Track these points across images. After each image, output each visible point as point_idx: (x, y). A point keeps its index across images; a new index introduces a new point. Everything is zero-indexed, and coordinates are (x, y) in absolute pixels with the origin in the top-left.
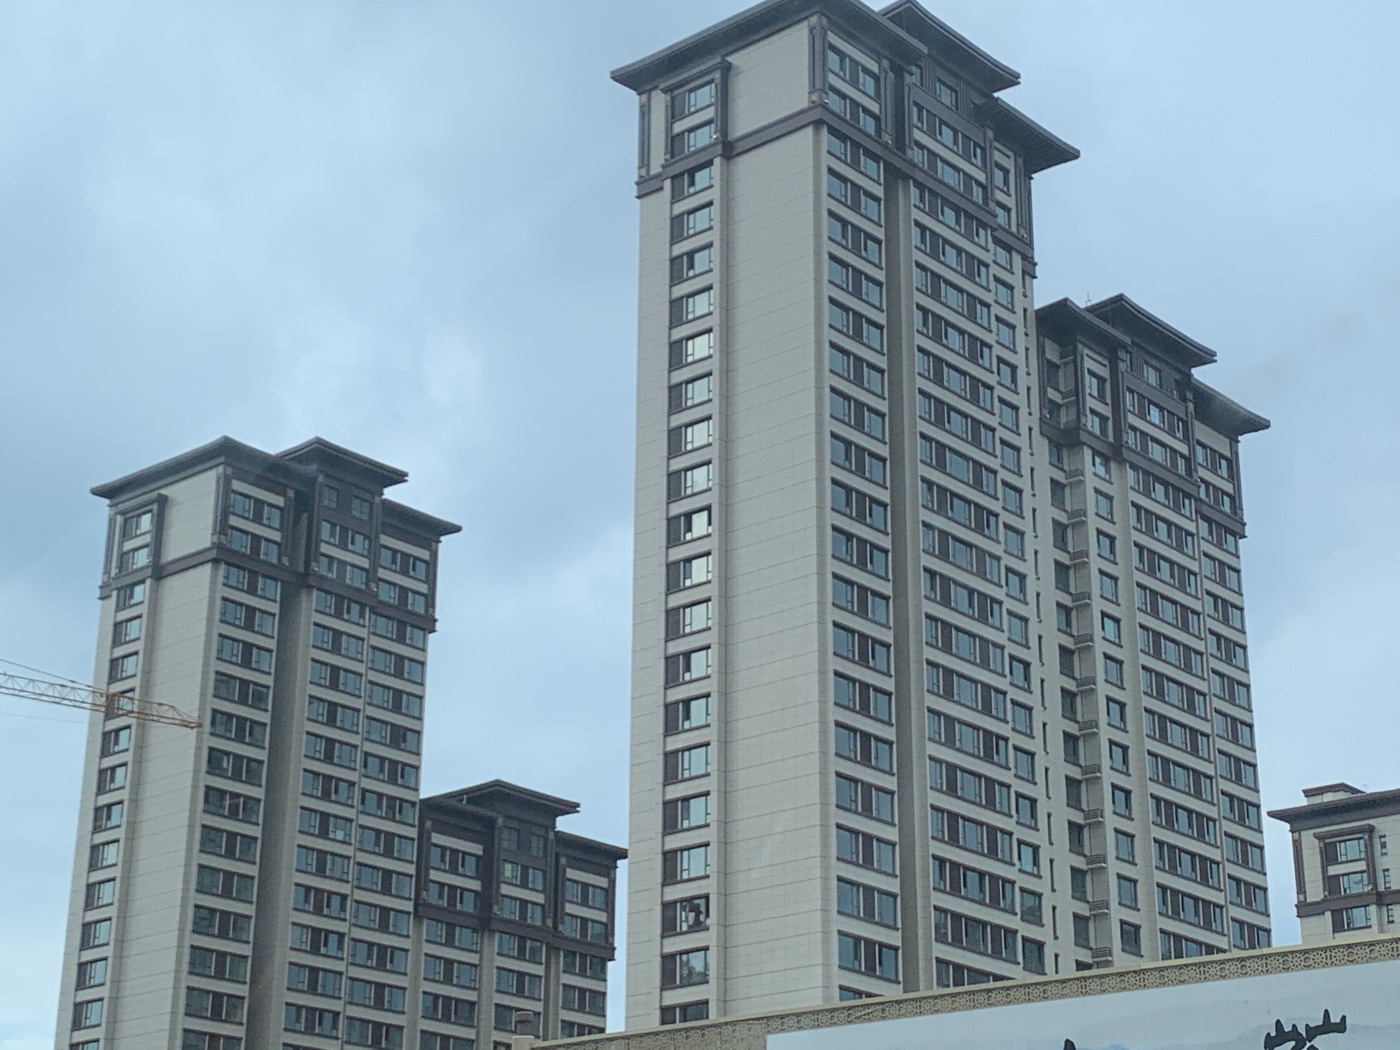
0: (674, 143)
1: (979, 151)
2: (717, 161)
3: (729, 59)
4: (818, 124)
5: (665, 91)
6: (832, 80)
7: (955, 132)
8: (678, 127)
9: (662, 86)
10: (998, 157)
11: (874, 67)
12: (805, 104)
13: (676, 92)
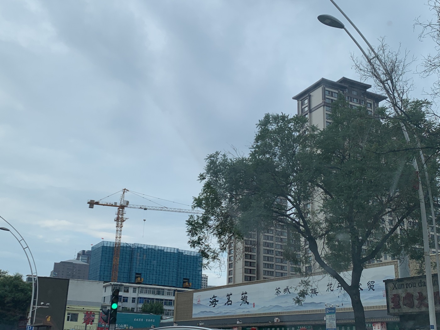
0: (302, 110)
1: (363, 102)
2: (308, 113)
3: (311, 94)
4: (324, 106)
5: (300, 101)
6: (327, 96)
7: (357, 100)
8: (303, 107)
9: (300, 100)
10: (368, 101)
11: (337, 92)
12: (321, 102)
13: (303, 101)
